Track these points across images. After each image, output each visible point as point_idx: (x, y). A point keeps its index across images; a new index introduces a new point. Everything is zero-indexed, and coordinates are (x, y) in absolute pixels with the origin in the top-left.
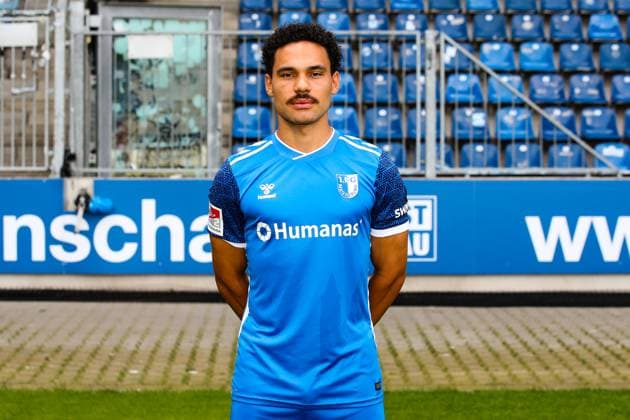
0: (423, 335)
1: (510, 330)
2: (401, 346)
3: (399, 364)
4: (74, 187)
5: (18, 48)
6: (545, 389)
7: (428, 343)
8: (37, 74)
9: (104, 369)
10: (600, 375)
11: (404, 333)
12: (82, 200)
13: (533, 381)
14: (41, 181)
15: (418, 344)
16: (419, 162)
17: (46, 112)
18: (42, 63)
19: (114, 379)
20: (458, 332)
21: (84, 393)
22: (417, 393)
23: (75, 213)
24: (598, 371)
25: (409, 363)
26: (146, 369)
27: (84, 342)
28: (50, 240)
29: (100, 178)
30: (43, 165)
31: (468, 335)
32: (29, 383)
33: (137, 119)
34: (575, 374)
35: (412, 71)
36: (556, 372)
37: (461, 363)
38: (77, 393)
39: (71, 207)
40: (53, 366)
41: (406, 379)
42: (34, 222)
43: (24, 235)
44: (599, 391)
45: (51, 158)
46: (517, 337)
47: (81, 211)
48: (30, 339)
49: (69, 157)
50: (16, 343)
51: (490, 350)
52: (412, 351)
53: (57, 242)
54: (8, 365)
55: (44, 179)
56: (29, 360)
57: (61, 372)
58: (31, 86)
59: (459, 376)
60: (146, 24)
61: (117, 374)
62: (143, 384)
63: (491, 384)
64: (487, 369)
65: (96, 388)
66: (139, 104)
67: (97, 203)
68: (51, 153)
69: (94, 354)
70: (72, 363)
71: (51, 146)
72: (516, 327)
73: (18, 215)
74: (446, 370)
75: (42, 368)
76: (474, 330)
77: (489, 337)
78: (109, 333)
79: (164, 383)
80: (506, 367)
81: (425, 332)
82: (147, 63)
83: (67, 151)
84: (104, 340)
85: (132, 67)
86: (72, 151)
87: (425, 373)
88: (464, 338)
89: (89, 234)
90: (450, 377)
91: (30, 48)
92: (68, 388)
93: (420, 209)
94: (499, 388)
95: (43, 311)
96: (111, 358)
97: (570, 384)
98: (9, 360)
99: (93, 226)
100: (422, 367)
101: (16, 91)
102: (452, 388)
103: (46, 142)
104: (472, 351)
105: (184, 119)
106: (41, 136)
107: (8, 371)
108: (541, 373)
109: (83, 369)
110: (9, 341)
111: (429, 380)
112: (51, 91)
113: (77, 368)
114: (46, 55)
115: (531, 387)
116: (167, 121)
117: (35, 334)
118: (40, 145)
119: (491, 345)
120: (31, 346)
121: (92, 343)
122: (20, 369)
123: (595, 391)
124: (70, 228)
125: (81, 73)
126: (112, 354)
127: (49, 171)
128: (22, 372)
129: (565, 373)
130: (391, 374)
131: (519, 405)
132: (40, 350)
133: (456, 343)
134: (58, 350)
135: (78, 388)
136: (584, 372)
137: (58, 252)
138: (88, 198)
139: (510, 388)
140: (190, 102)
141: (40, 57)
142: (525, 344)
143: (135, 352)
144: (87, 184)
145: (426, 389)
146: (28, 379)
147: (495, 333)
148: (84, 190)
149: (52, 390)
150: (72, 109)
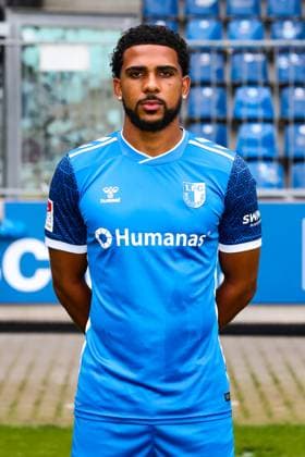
9: (38, 403)
33: (48, 136)
61: (53, 409)
66: (50, 120)
82: (58, 77)
85: (43, 79)
96: (42, 393)
126: (41, 388)
143: (65, 386)
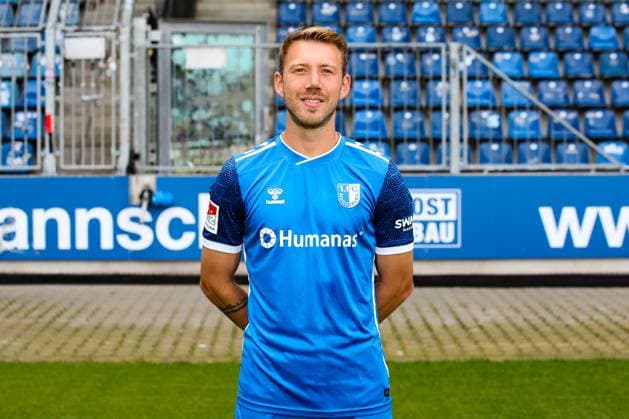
0: (453, 312)
1: (529, 307)
2: (434, 322)
3: (436, 338)
4: (139, 183)
5: (88, 61)
6: (565, 358)
7: (458, 319)
8: (104, 83)
9: (176, 344)
10: (613, 347)
11: (435, 310)
12: (146, 195)
13: (554, 352)
14: (109, 179)
15: (450, 321)
16: (444, 159)
17: (113, 116)
18: (109, 73)
19: (186, 353)
20: (484, 310)
21: (161, 364)
22: (454, 362)
23: (140, 206)
24: (611, 343)
25: (444, 337)
26: (213, 344)
27: (154, 319)
28: (117, 230)
29: (161, 175)
30: (110, 163)
31: (493, 312)
32: (112, 355)
33: (193, 122)
34: (591, 347)
35: (438, 78)
36: (574, 344)
37: (489, 337)
38: (155, 365)
39: (136, 200)
40: (130, 341)
41: (443, 351)
42: (102, 215)
43: (94, 227)
44: (614, 361)
45: (117, 157)
46: (536, 314)
47: (145, 204)
48: (106, 318)
49: (134, 156)
50: (94, 321)
51: (514, 325)
52: (445, 327)
53: (123, 232)
54: (91, 340)
55: (112, 176)
56: (108, 337)
57: (138, 347)
58: (99, 93)
59: (489, 347)
60: (201, 38)
61: (188, 348)
62: (211, 356)
63: (519, 355)
64: (513, 342)
65: (171, 361)
66: (195, 109)
67: (158, 197)
68: (118, 152)
69: (165, 330)
70: (147, 339)
71: (118, 146)
72: (534, 305)
73: (89, 207)
74: (476, 343)
75: (121, 343)
76: (497, 307)
77: (512, 314)
78: (175, 312)
79: (230, 355)
80: (529, 340)
81: (455, 309)
82: (202, 74)
83: (132, 152)
84: (172, 318)
85: (189, 76)
86: (137, 151)
87: (459, 345)
88: (489, 315)
89: (152, 225)
90: (481, 349)
91: (98, 60)
92: (147, 360)
93: (446, 201)
94: (526, 358)
95: (113, 293)
96: (181, 334)
97: (588, 355)
98: (90, 336)
99: (155, 217)
100: (455, 340)
101: (86, 98)
102: (485, 359)
103: (113, 143)
104: (498, 326)
105: (235, 123)
106: (108, 137)
107: (91, 346)
108: (561, 345)
109: (156, 345)
110: (87, 320)
111: (463, 352)
112: (118, 98)
113: (152, 343)
114: (113, 65)
115: (553, 357)
116: (220, 124)
117: (110, 313)
118: (108, 146)
119: (515, 321)
120: (108, 323)
121: (162, 321)
122: (101, 344)
123: (609, 360)
124: (135, 220)
125: (143, 82)
126: (181, 331)
127: (116, 169)
128: (104, 347)
129: (582, 345)
130: (430, 346)
131: (545, 373)
132: (116, 327)
133: (483, 319)
134: (132, 327)
135: (156, 360)
136: (599, 344)
137: (125, 242)
138: (151, 193)
139: (535, 358)
140: (240, 107)
141: (107, 68)
142: (544, 320)
143: (200, 330)
144: (150, 180)
145: (462, 359)
146: (109, 353)
147: (517, 310)
148: (147, 186)
149: (133, 362)
150: (136, 114)
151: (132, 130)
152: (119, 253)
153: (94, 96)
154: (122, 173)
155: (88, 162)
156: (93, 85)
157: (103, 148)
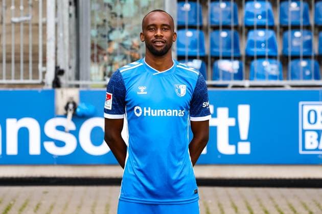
4: (64, 96)
8: (32, 6)
12: (71, 106)
14: (37, 91)
17: (40, 37)
23: (65, 116)
28: (44, 138)
30: (37, 78)
33: (110, 41)
39: (61, 111)
42: (31, 124)
43: (23, 134)
45: (44, 73)
47: (70, 115)
49: (59, 72)
53: (49, 139)
55: (39, 89)
58: (27, 16)
66: (112, 30)
67: (82, 108)
68: (44, 69)
71: (44, 63)
73: (18, 119)
83: (57, 68)
86: (62, 67)
89: (75, 133)
99: (78, 127)
101: (16, 20)
103: (41, 60)
106: (35, 55)
112: (44, 20)
118: (36, 62)
124: (61, 128)
127: (43, 84)
137: (50, 148)
138: (74, 104)
144: (74, 94)
148: (71, 98)
150: (61, 35)
151: (56, 49)
152: (45, 159)
153: (23, 18)
154: (49, 86)
155: (17, 77)
156: (22, 8)
157: (31, 64)
